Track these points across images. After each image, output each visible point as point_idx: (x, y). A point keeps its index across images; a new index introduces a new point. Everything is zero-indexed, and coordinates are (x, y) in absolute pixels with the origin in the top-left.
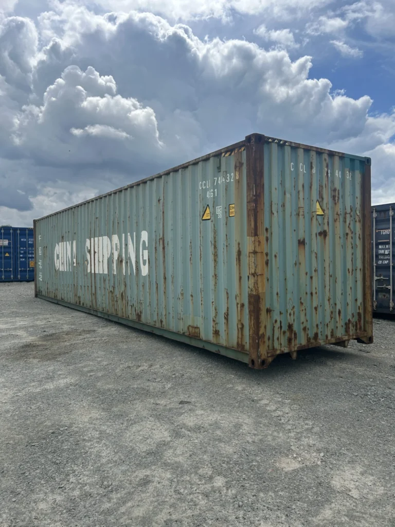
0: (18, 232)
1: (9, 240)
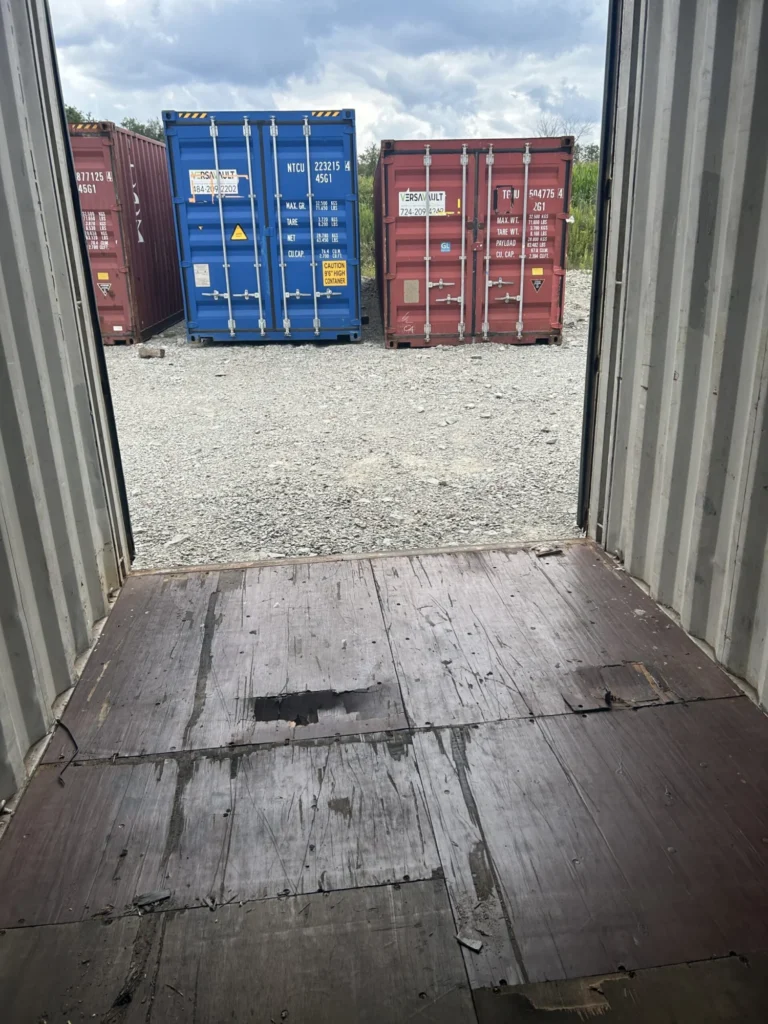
0: (274, 131)
1: (242, 170)
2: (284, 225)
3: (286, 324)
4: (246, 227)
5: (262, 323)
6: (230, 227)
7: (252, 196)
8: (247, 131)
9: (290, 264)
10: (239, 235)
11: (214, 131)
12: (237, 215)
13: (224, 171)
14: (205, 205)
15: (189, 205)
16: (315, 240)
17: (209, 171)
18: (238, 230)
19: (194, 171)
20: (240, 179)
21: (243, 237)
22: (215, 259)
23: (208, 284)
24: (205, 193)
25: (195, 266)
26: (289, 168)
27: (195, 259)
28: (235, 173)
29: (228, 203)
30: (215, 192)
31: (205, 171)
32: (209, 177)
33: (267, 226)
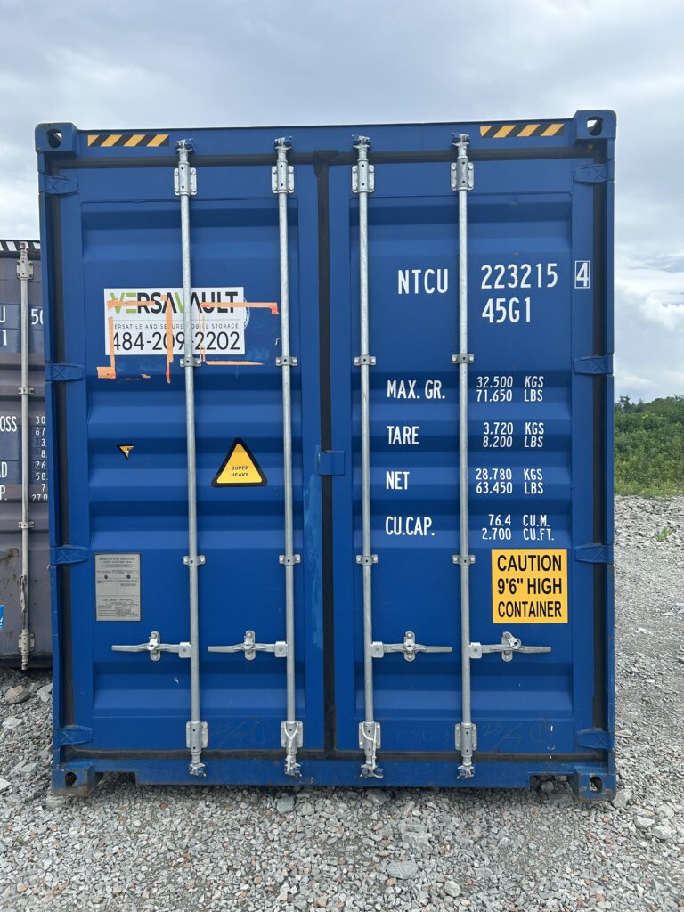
2: (379, 442)
3: (370, 736)
4: (263, 448)
5: (292, 734)
6: (215, 449)
7: (286, 361)
8: (282, 178)
9: (390, 556)
10: (240, 470)
11: (185, 181)
12: (236, 413)
13: (208, 291)
14: (142, 386)
15: (96, 384)
16: (471, 487)
17: (164, 291)
18: (240, 457)
19: (118, 292)
20: (253, 313)
21: (253, 476)
22: (160, 539)
23: (134, 614)
24: (148, 351)
25: (101, 562)
26: (403, 281)
27: (102, 539)
28: (240, 298)
29: (212, 380)
30: (176, 351)
31: (149, 291)
32: (161, 309)
33: (326, 444)
